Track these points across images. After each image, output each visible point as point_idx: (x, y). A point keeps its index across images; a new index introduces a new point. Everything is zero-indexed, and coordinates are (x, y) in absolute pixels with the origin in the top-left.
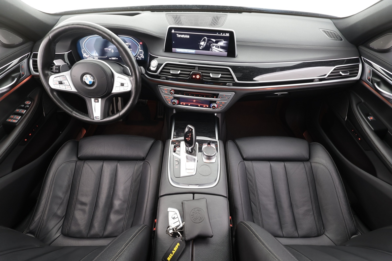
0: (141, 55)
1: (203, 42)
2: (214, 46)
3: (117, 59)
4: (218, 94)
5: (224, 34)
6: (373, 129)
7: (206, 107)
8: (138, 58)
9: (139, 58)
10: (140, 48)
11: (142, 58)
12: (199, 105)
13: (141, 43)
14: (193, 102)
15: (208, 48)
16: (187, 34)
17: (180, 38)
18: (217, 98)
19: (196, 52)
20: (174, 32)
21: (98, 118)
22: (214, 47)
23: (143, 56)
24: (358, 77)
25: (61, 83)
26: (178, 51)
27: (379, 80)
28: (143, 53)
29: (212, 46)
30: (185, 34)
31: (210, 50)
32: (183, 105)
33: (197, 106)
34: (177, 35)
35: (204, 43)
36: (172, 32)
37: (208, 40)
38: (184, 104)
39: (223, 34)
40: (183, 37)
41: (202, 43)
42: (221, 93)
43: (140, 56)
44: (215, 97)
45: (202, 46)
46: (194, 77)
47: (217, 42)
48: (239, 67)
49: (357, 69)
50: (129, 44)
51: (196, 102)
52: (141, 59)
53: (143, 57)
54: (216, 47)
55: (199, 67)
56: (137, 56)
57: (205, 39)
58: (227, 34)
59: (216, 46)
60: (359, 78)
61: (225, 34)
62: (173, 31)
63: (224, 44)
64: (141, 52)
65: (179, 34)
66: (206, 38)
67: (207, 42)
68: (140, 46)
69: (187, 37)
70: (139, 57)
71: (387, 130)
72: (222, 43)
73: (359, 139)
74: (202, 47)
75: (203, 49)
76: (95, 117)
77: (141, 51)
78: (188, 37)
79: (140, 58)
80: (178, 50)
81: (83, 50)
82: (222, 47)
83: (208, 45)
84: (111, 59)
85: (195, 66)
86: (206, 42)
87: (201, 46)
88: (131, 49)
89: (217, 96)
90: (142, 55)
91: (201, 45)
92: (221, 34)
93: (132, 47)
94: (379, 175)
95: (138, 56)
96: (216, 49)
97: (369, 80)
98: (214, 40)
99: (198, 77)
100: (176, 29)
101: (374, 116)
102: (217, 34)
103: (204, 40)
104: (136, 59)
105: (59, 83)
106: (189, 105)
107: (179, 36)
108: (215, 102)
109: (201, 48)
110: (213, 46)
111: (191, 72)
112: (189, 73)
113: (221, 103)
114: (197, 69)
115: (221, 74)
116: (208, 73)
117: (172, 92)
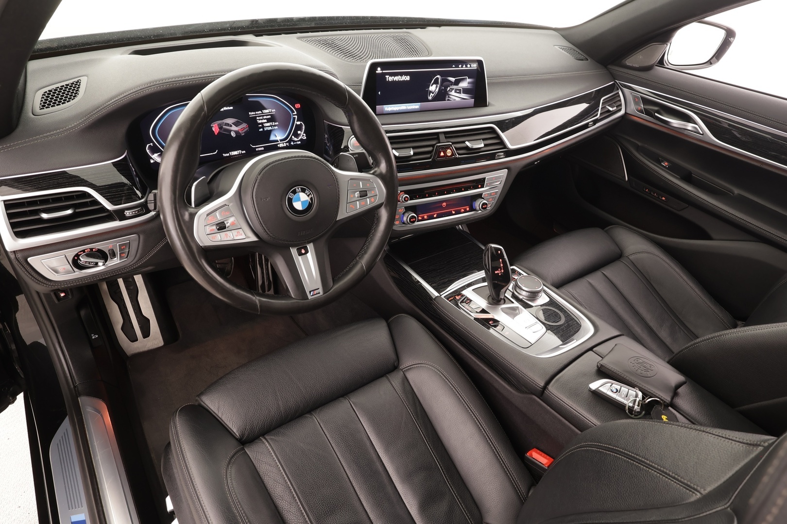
0: (299, 132)
1: (434, 86)
2: (453, 91)
3: (244, 152)
4: (484, 179)
5: (464, 66)
6: (679, 177)
7: (466, 211)
8: (294, 141)
9: (296, 141)
10: (296, 116)
11: (301, 140)
12: (454, 210)
13: (298, 106)
14: (441, 208)
15: (442, 95)
16: (406, 74)
17: (393, 82)
18: (483, 187)
19: (421, 106)
20: (381, 72)
21: (316, 292)
22: (453, 93)
23: (305, 135)
24: (622, 112)
25: (221, 227)
26: (387, 110)
27: (656, 108)
28: (304, 127)
29: (449, 90)
30: (401, 74)
31: (447, 99)
32: (423, 219)
33: (451, 214)
34: (387, 76)
35: (437, 87)
36: (377, 72)
37: (443, 81)
38: (426, 217)
39: (462, 67)
40: (397, 80)
41: (433, 88)
42: (488, 176)
43: (297, 135)
44: (480, 186)
45: (433, 93)
46: (442, 154)
47: (457, 83)
48: (507, 121)
49: (619, 99)
50: (272, 112)
51: (448, 207)
52: (300, 142)
53: (305, 138)
54: (455, 92)
55: (445, 133)
56: (291, 137)
57: (438, 78)
58: (472, 65)
59: (457, 91)
60: (624, 112)
61: (466, 67)
62: (379, 70)
63: (469, 85)
64: (299, 128)
65: (391, 75)
66: (438, 76)
67: (441, 85)
68: (296, 113)
69: (405, 80)
70: (296, 139)
71: (691, 173)
72: (465, 84)
73: (663, 198)
74: (433, 95)
75: (434, 99)
76: (310, 292)
77: (299, 123)
78: (408, 78)
79: (298, 141)
80: (388, 108)
81: (151, 144)
82: (466, 91)
83: (442, 89)
84: (228, 155)
85: (437, 134)
86: (439, 86)
87: (431, 94)
88: (277, 123)
89: (480, 183)
90: (302, 133)
91: (431, 92)
92: (460, 66)
93: (277, 117)
94: (713, 235)
95: (293, 137)
96: (456, 97)
97: (641, 111)
98: (453, 79)
99: (449, 153)
100: (384, 65)
101: (668, 161)
102: (454, 68)
103: (436, 82)
104: (290, 144)
105: (218, 230)
106: (435, 216)
107: (390, 79)
108: (479, 196)
109: (430, 98)
110: (451, 91)
111: (433, 146)
112: (430, 149)
113: (491, 194)
114: (442, 137)
115: (484, 140)
116: (464, 142)
117: (406, 197)
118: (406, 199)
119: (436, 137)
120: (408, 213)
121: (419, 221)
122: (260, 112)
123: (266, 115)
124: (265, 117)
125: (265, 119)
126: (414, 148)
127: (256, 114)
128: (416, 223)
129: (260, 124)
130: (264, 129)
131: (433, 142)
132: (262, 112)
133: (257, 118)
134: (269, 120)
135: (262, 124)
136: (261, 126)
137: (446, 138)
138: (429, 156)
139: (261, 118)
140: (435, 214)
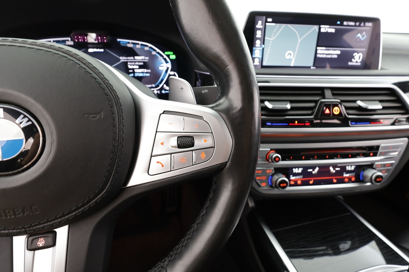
4: (378, 147)
7: (350, 182)
8: (165, 90)
10: (170, 66)
12: (335, 179)
13: (173, 57)
18: (375, 155)
32: (296, 184)
33: (331, 182)
38: (299, 182)
42: (383, 143)
44: (372, 154)
46: (327, 111)
50: (144, 60)
55: (332, 88)
56: (163, 86)
58: (367, 25)
68: (170, 63)
70: (167, 88)
77: (172, 73)
85: (322, 88)
88: (149, 70)
89: (373, 151)
95: (165, 86)
99: (336, 111)
104: (161, 92)
106: (311, 182)
108: (371, 166)
111: (316, 102)
112: (312, 105)
113: (385, 165)
114: (328, 93)
115: (381, 101)
116: (355, 101)
117: (277, 157)
118: (277, 159)
119: (320, 92)
120: (278, 175)
121: (291, 185)
122: (132, 58)
123: (139, 62)
124: (137, 63)
125: (137, 65)
126: (291, 102)
127: (127, 60)
128: (289, 188)
129: (130, 69)
130: (134, 75)
131: (317, 98)
132: (134, 58)
133: (129, 63)
134: (141, 67)
135: (133, 69)
136: (131, 71)
137: (333, 94)
138: (310, 112)
139: (133, 63)
140: (311, 180)
